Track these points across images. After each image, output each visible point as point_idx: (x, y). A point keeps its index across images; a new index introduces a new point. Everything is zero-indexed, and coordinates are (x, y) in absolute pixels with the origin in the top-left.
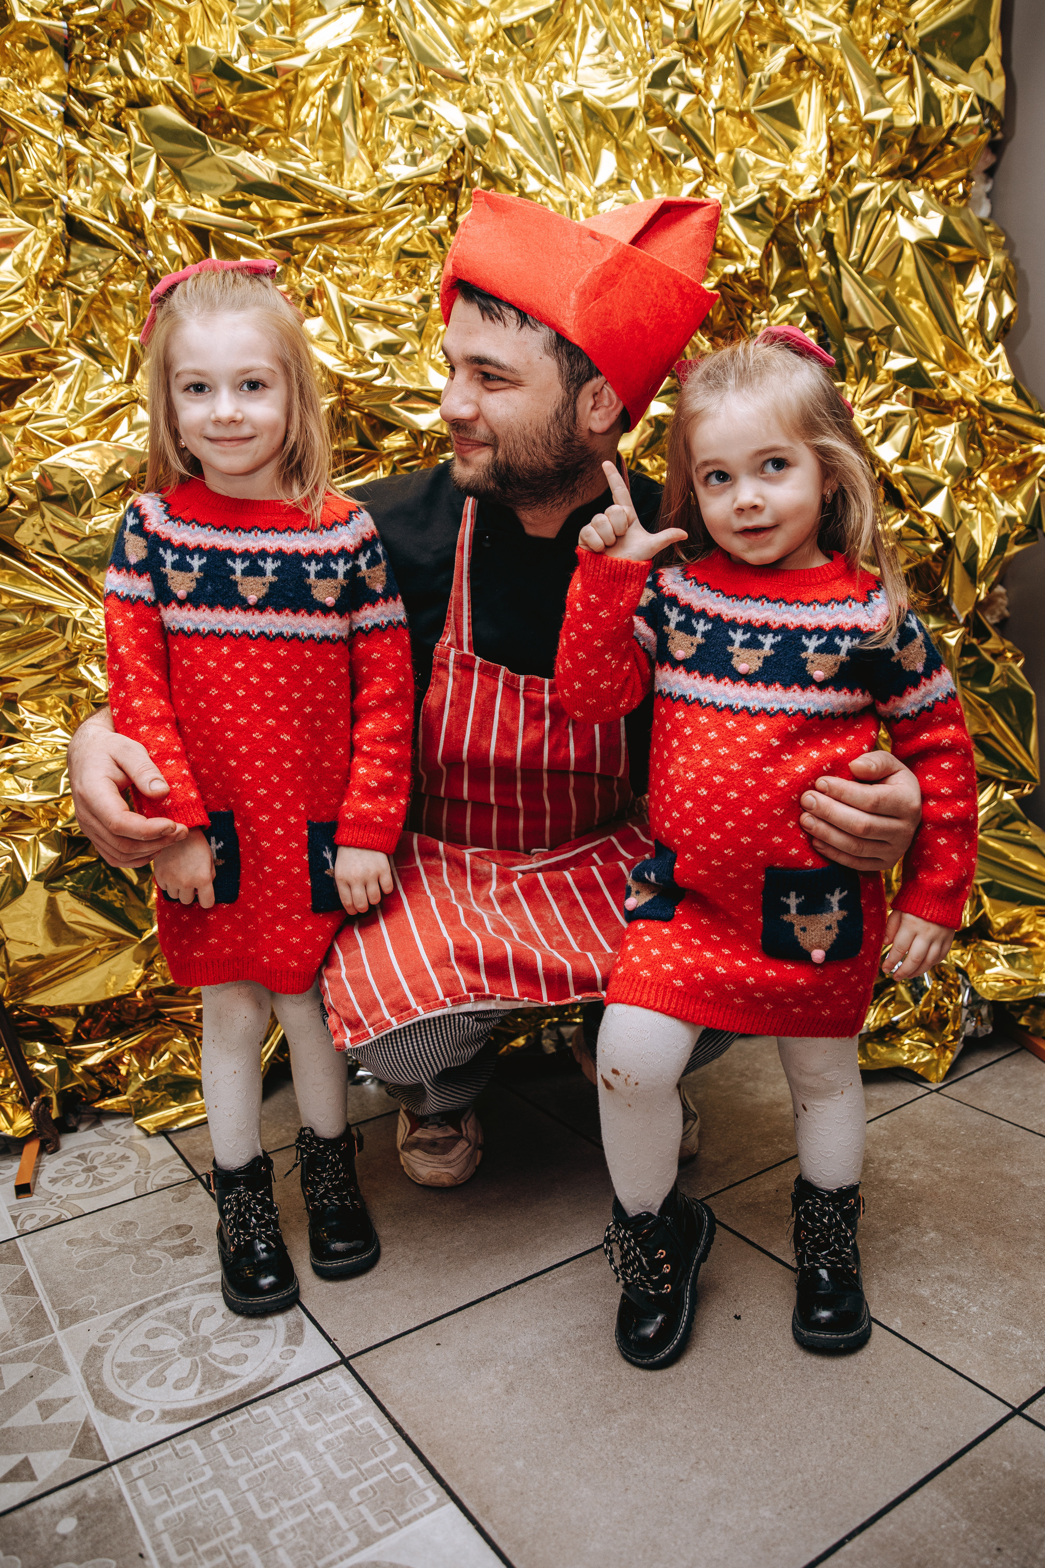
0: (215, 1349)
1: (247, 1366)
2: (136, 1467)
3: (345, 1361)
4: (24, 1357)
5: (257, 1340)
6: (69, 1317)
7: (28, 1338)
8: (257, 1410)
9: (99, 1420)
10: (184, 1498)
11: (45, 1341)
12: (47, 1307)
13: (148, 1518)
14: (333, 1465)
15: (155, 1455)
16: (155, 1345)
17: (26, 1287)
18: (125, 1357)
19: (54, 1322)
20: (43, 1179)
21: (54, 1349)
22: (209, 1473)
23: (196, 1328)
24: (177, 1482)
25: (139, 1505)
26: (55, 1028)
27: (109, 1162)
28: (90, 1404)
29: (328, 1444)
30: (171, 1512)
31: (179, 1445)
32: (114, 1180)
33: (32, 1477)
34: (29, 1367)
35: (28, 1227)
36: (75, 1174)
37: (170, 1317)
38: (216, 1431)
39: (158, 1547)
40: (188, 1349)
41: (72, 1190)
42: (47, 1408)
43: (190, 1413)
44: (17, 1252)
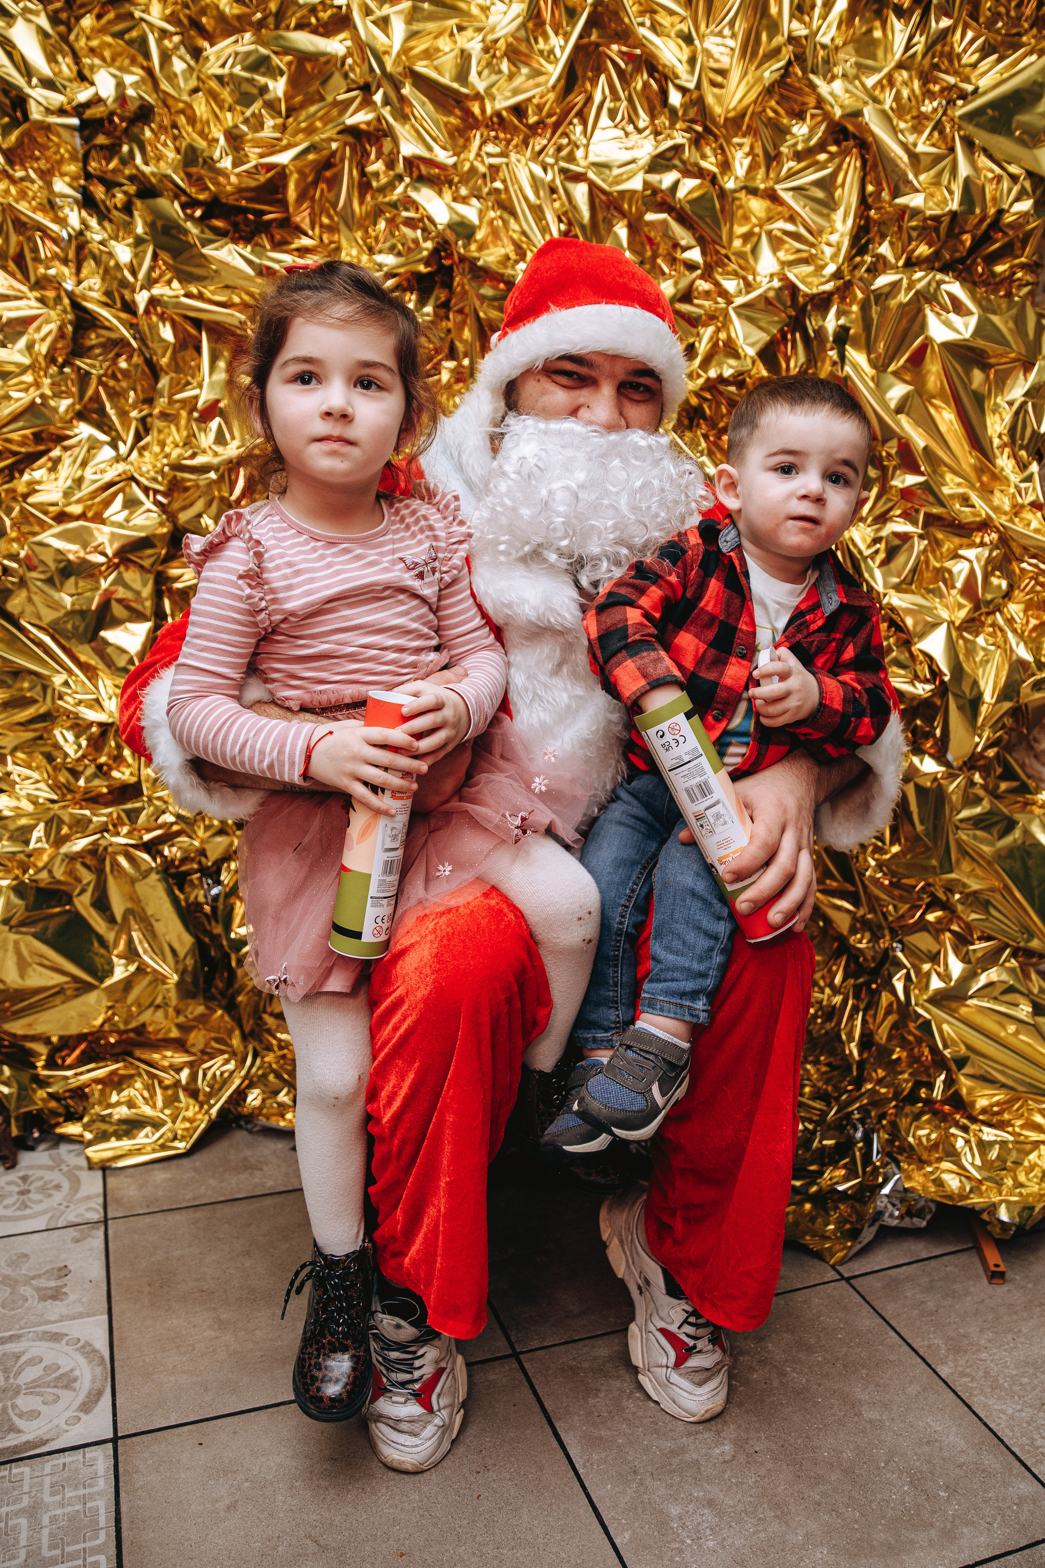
3: (116, 1439)
5: (59, 1398)
27: (43, 1189)
32: (36, 1208)
36: (10, 1194)
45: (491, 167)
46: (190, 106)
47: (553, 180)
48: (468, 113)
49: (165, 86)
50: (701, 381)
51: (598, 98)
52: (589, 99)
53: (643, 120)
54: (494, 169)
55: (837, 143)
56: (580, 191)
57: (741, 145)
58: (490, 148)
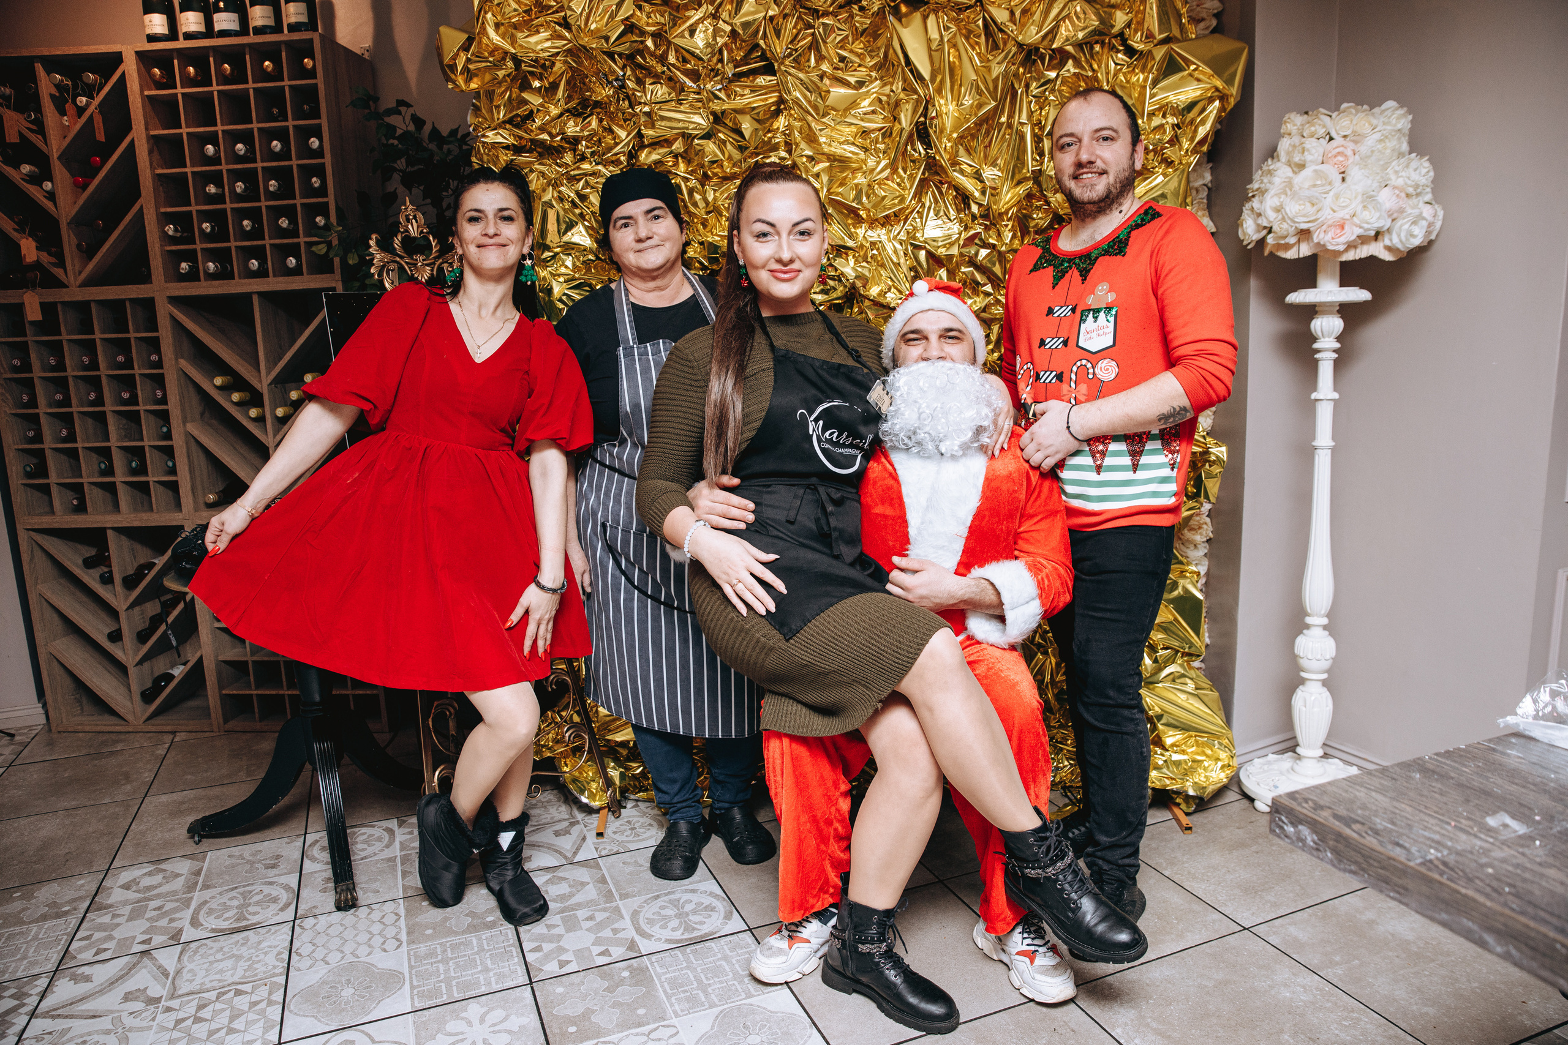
0: (691, 917)
1: (705, 926)
2: (654, 958)
3: (750, 930)
4: (605, 910)
5: (710, 916)
6: (624, 896)
7: (606, 903)
8: (707, 944)
9: (637, 938)
10: (674, 971)
11: (613, 904)
12: (614, 890)
13: (659, 976)
14: (739, 969)
15: (662, 955)
16: (663, 912)
17: (603, 880)
18: (650, 915)
19: (617, 897)
20: (609, 832)
21: (617, 910)
22: (685, 964)
23: (683, 907)
24: (671, 966)
25: (655, 971)
26: (618, 752)
27: (642, 826)
28: (634, 932)
29: (738, 961)
30: (668, 976)
31: (672, 952)
32: (645, 836)
33: (610, 955)
34: (607, 914)
35: (603, 853)
36: (625, 830)
37: (670, 902)
38: (689, 949)
39: (662, 986)
40: (677, 916)
41: (624, 838)
42: (615, 931)
43: (678, 941)
44: (598, 864)
45: (871, 243)
46: (706, 220)
47: (907, 249)
48: (858, 216)
49: (692, 209)
50: (996, 355)
51: (927, 204)
52: (923, 206)
53: (953, 213)
54: (873, 244)
55: (1059, 224)
56: (922, 254)
57: (1006, 226)
58: (870, 233)
